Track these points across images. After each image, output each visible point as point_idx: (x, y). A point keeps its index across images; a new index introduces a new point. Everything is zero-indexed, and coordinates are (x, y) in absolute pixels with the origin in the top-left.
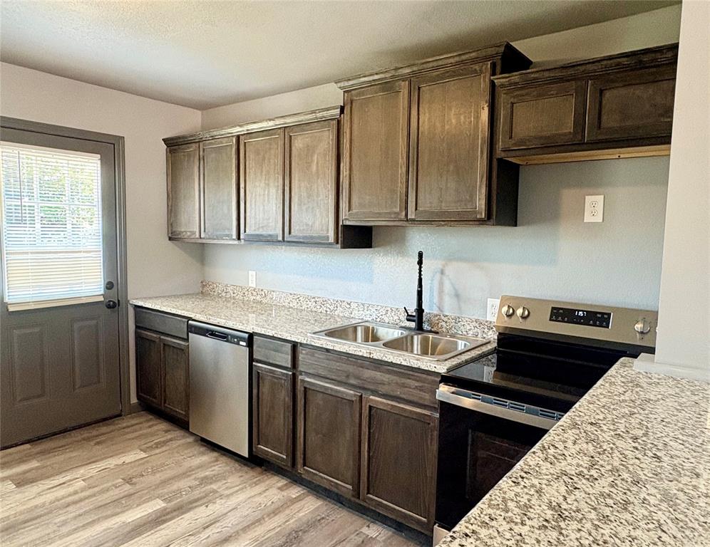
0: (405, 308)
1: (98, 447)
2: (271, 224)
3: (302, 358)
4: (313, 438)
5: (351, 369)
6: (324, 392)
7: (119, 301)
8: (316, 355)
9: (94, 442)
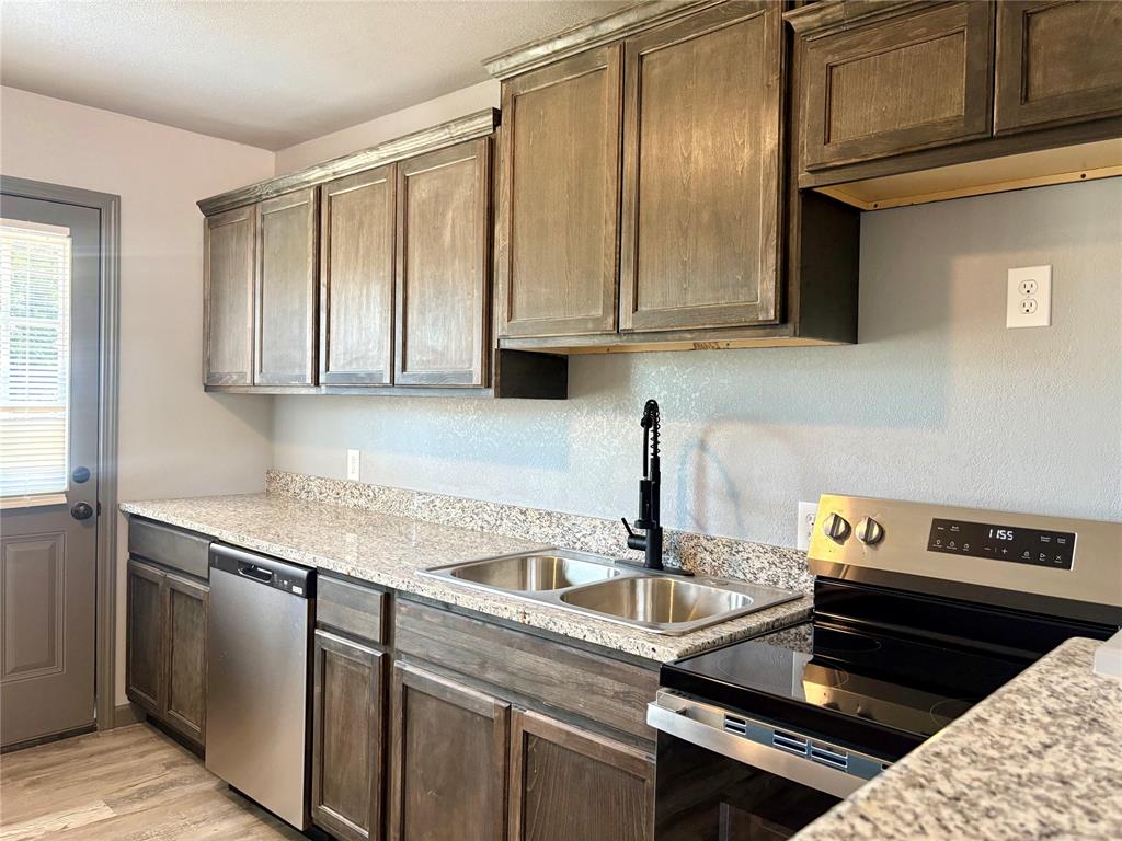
0: (624, 520)
1: (29, 792)
2: (371, 354)
3: (402, 623)
4: (417, 797)
5: (489, 647)
6: (441, 698)
7: (98, 504)
8: (427, 617)
9: (26, 781)
